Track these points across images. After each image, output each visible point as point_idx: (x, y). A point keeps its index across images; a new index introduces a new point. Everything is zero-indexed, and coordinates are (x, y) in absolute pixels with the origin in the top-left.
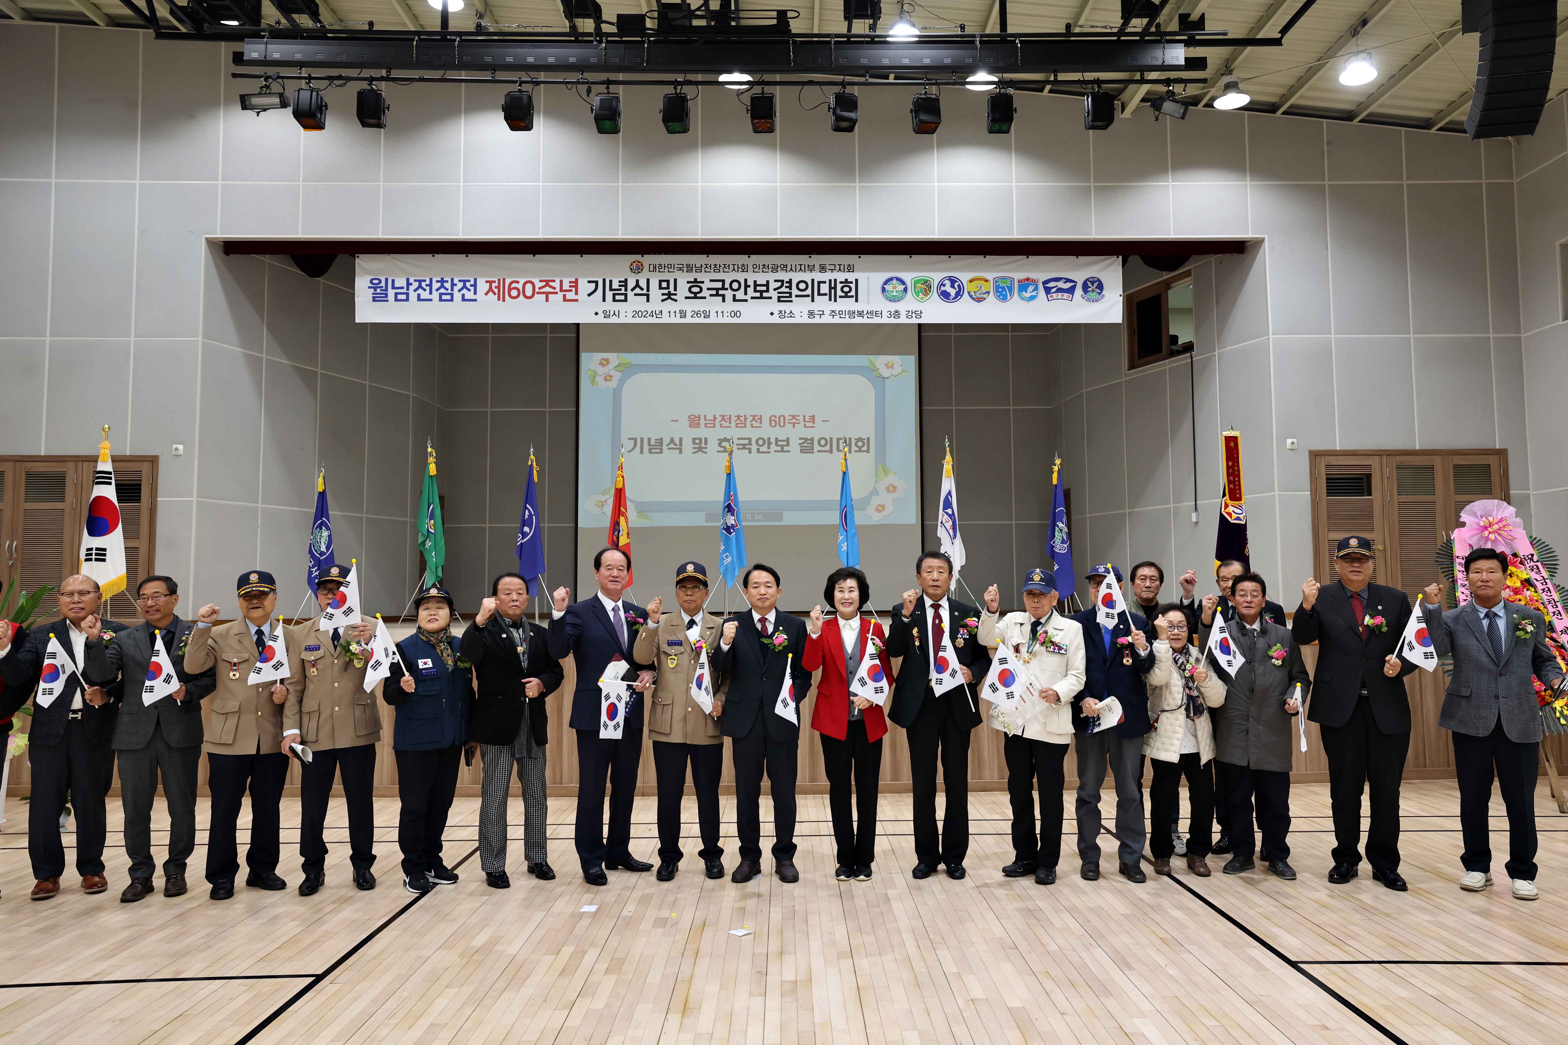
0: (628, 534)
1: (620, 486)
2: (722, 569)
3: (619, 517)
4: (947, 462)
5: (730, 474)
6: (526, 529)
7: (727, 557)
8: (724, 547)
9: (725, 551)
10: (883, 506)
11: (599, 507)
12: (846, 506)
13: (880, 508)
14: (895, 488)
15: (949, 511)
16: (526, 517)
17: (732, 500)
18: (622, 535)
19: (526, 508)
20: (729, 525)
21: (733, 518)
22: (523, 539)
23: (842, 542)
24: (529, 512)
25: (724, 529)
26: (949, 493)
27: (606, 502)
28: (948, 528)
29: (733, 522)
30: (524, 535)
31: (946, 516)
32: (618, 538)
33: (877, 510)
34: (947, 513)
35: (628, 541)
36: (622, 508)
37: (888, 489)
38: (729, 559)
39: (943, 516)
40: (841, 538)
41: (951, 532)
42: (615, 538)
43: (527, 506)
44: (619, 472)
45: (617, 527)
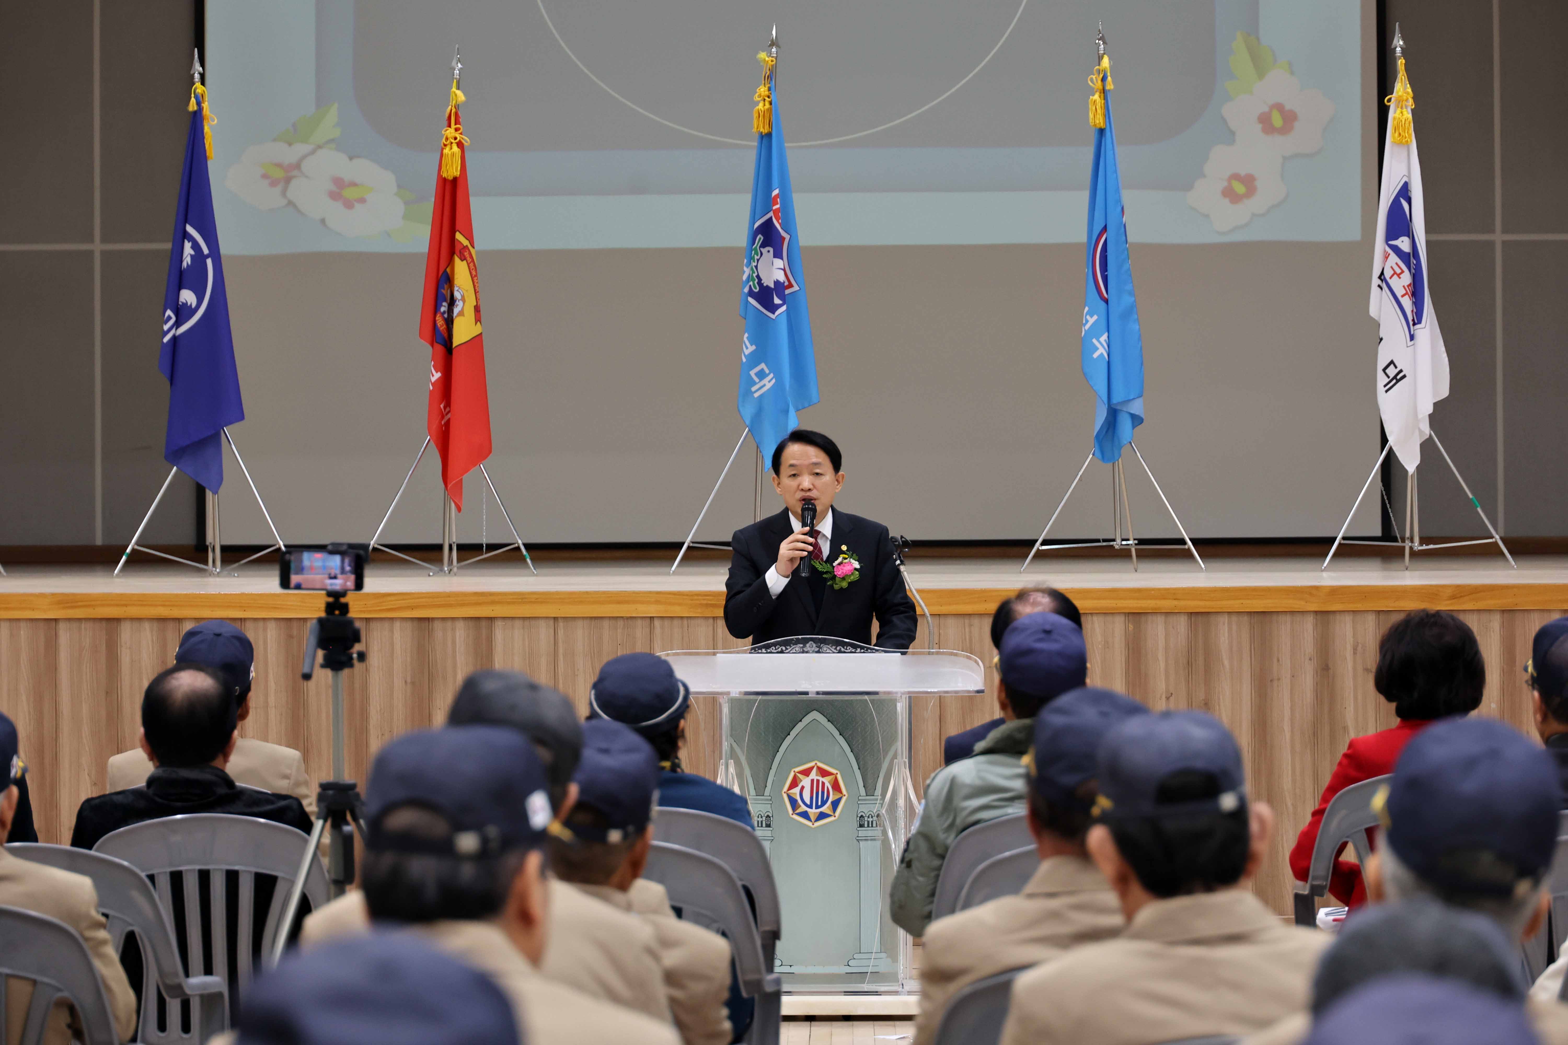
0: (477, 309)
1: (452, 171)
2: (748, 412)
3: (451, 262)
4: (1399, 101)
5: (769, 135)
6: (187, 296)
7: (761, 375)
8: (752, 348)
9: (755, 359)
10: (1249, 181)
11: (274, 183)
12: (1105, 229)
13: (1240, 188)
14: (1289, 118)
15: (1404, 243)
16: (187, 260)
17: (776, 212)
18: (461, 313)
19: (186, 236)
20: (769, 282)
21: (779, 263)
22: (178, 324)
23: (1094, 332)
24: (196, 246)
25: (751, 293)
26: (1405, 192)
27: (298, 166)
28: (1399, 292)
29: (781, 277)
30: (182, 313)
31: (1394, 259)
32: (450, 322)
33: (1229, 194)
34: (1397, 250)
35: (477, 330)
36: (459, 236)
37: (1265, 120)
38: (768, 383)
39: (1386, 257)
40: (1092, 320)
41: (1407, 303)
42: (440, 322)
43: (189, 229)
44: (450, 132)
45: (446, 292)
